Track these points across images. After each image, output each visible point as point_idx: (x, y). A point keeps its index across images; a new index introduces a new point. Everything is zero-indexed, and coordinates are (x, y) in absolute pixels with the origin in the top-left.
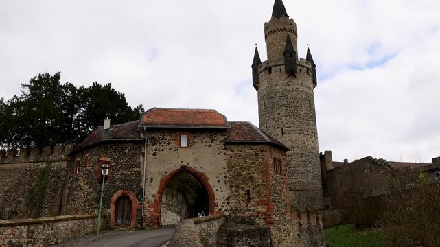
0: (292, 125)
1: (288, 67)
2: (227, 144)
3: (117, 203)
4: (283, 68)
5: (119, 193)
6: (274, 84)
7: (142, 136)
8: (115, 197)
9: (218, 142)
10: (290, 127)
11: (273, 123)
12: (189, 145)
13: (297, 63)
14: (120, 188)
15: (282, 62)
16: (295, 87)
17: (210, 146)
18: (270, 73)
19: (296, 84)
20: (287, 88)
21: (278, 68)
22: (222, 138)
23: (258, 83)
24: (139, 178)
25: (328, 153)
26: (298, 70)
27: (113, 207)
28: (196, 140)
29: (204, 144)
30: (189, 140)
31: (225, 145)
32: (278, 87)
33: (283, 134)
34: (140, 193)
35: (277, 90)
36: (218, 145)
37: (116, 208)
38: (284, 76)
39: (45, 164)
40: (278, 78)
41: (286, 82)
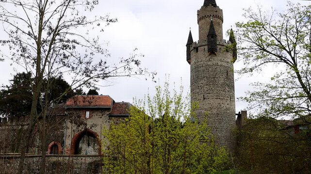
0: (211, 92)
1: (210, 47)
2: (111, 116)
3: (52, 148)
4: (206, 47)
5: (53, 143)
6: (199, 60)
7: (65, 113)
8: (50, 145)
9: (105, 115)
10: (210, 93)
11: (198, 90)
12: (90, 117)
13: (218, 43)
14: (53, 141)
15: (206, 43)
16: (214, 62)
17: (101, 117)
18: (197, 51)
19: (216, 60)
20: (209, 63)
21: (202, 47)
22: (108, 113)
23: (190, 59)
24: (63, 135)
25: (245, 112)
26: (218, 49)
27: (49, 150)
28: (94, 114)
29: (98, 116)
30: (90, 114)
31: (109, 117)
32: (202, 63)
33: (204, 99)
34: (63, 143)
35: (201, 65)
36: (105, 117)
37: (51, 151)
38: (207, 54)
39: (20, 127)
40: (202, 56)
41: (208, 59)
